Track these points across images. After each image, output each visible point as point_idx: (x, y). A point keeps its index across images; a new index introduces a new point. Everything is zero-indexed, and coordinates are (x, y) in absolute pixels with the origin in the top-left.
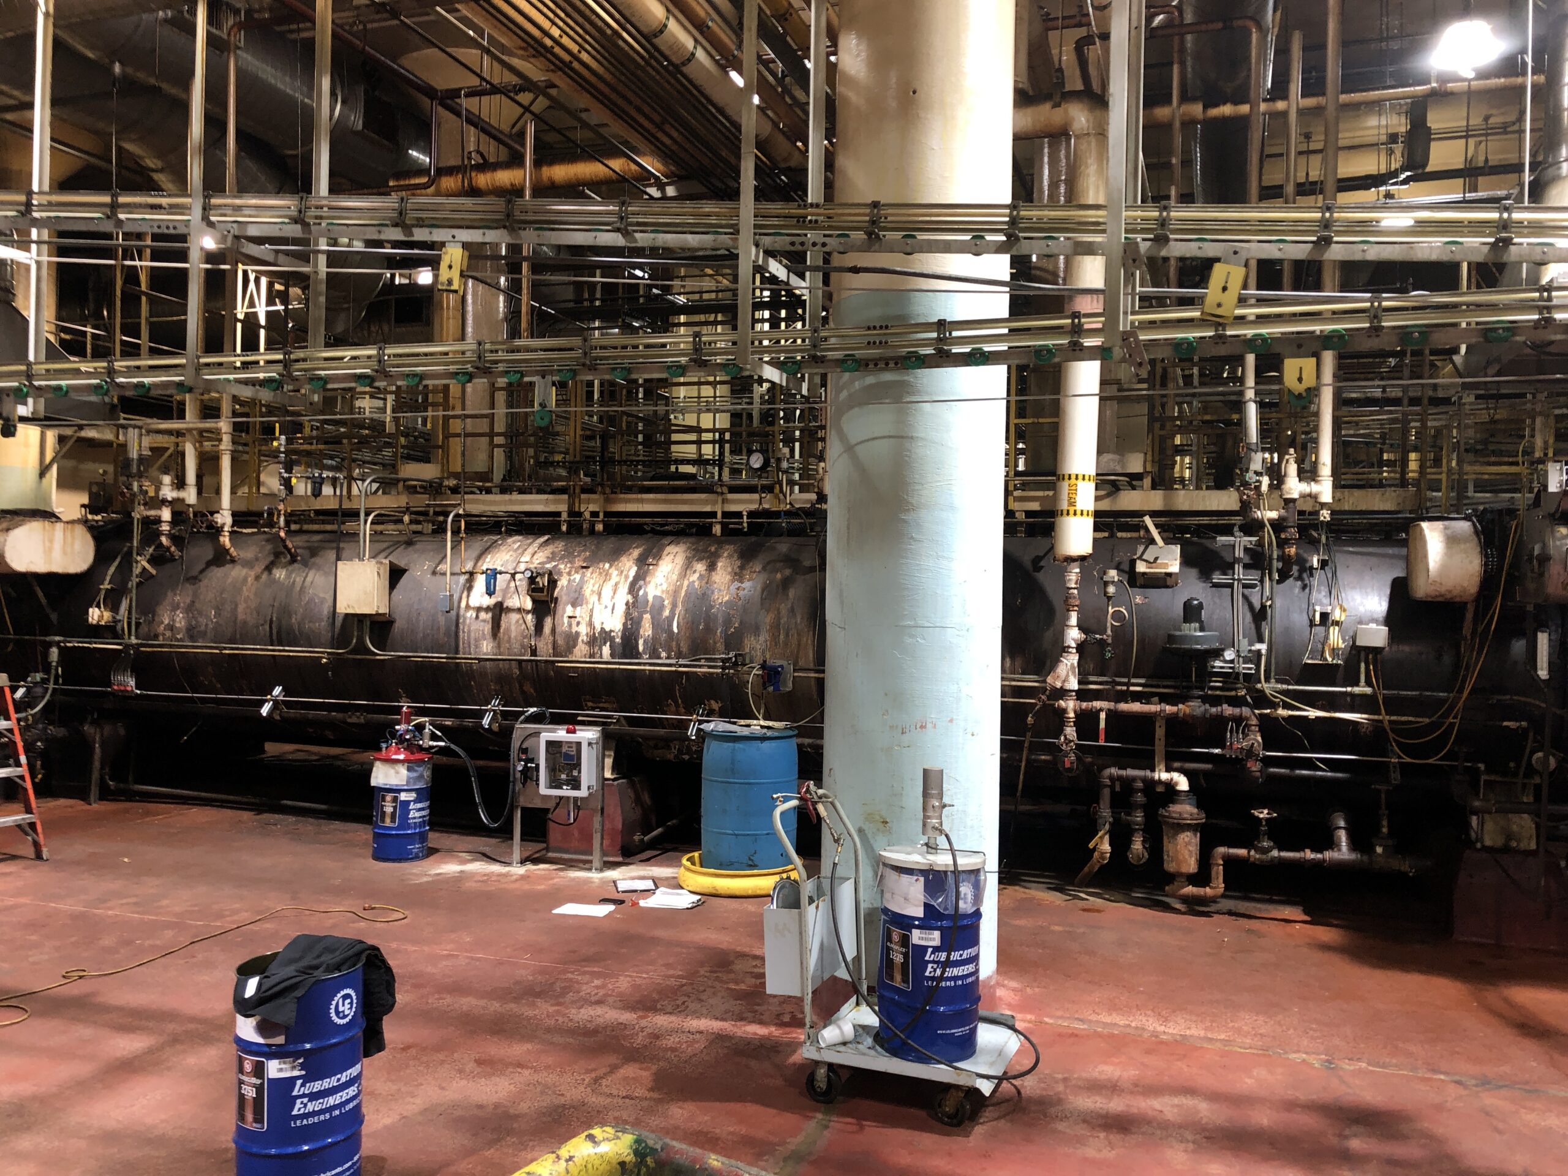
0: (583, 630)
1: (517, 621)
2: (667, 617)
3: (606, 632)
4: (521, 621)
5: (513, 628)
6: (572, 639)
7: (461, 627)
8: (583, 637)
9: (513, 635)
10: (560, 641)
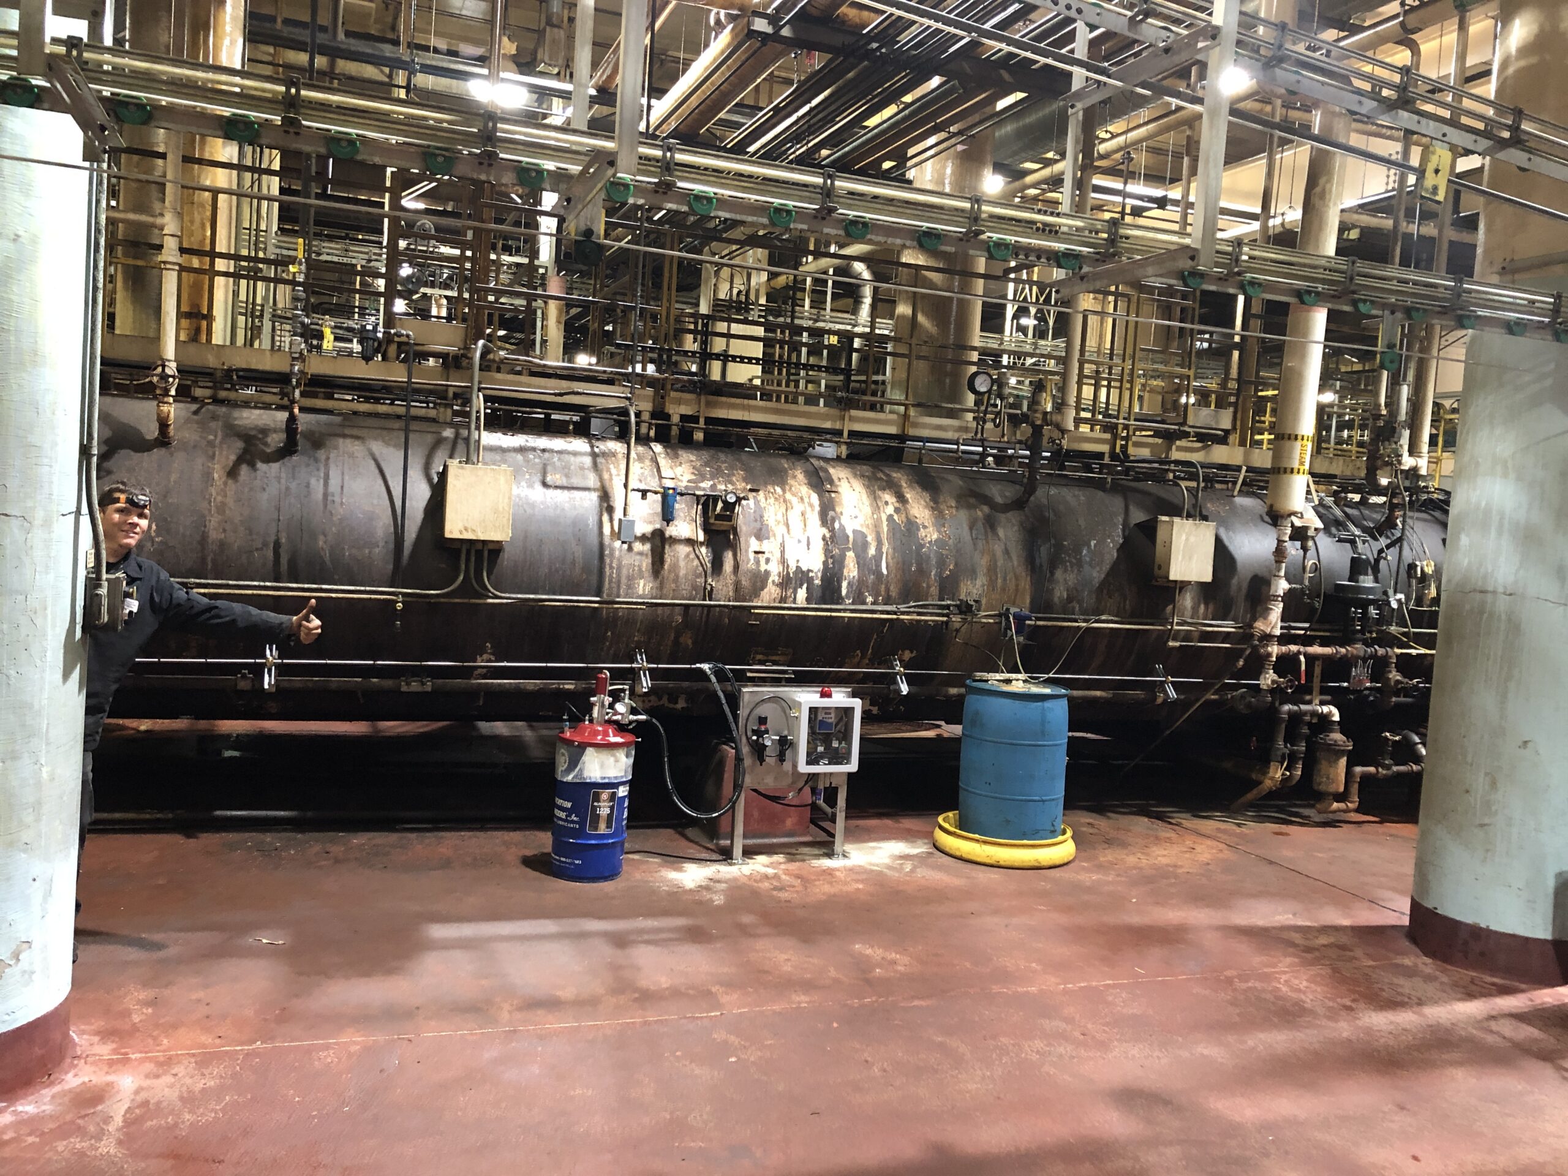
0: (774, 569)
1: (687, 555)
2: (874, 556)
3: (803, 572)
4: (692, 556)
5: (682, 564)
6: (760, 580)
7: (608, 561)
8: (774, 577)
9: (682, 573)
10: (745, 582)
